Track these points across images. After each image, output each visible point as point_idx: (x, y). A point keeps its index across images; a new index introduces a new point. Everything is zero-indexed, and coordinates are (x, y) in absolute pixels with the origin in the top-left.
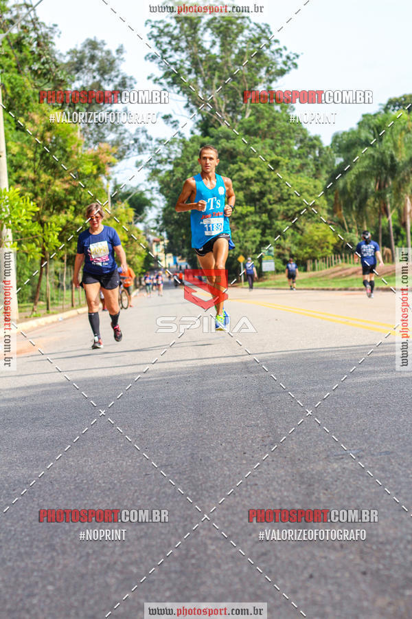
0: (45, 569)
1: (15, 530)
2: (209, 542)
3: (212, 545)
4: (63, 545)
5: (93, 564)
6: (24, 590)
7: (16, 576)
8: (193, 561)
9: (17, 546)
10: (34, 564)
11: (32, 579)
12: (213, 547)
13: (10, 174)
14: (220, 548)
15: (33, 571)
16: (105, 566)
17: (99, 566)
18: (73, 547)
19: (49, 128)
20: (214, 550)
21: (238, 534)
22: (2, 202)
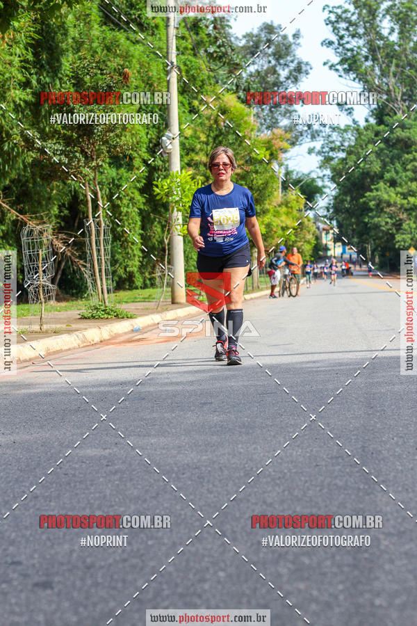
0: (216, 555)
1: (185, 514)
2: (382, 537)
3: (385, 540)
4: (234, 532)
5: (265, 553)
6: (195, 574)
7: (187, 561)
8: (366, 555)
9: (187, 530)
10: (205, 549)
11: (203, 564)
12: (386, 543)
13: (182, 156)
14: (394, 544)
15: (204, 556)
16: (276, 555)
17: (270, 556)
18: (244, 534)
19: (224, 112)
20: (387, 546)
21: (411, 531)
22: (174, 186)
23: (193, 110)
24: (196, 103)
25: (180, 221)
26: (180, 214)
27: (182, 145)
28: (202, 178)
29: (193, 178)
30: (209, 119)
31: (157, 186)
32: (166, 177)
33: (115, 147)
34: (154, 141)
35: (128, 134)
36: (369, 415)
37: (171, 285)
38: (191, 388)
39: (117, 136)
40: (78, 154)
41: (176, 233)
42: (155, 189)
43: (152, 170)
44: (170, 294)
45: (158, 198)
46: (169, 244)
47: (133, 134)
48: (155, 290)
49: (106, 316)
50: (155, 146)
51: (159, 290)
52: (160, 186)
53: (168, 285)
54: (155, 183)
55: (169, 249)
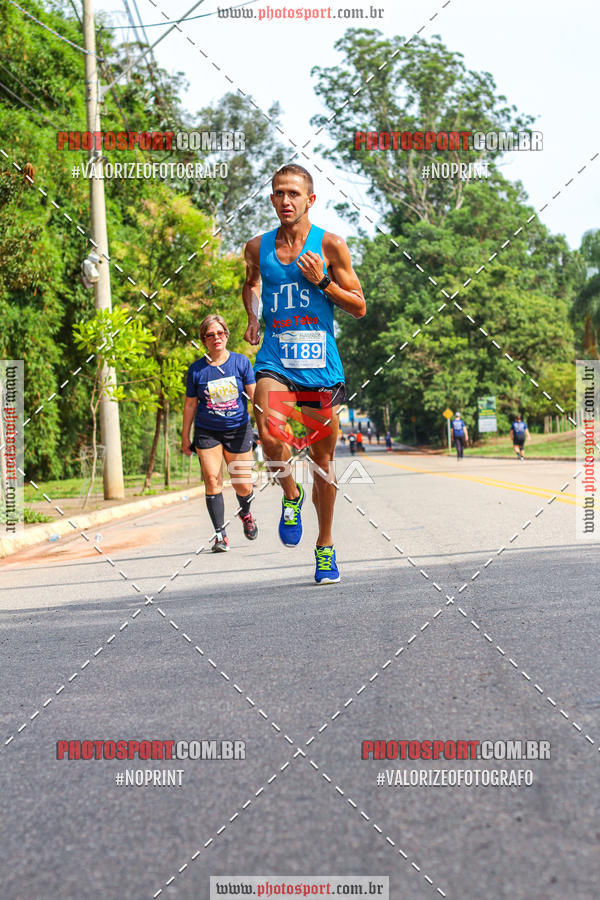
0: (164, 862)
1: (121, 805)
2: (403, 827)
3: (408, 831)
4: (191, 828)
5: (235, 857)
6: (133, 892)
7: (123, 872)
8: (381, 855)
9: (122, 828)
10: (148, 854)
11: (146, 876)
12: (409, 835)
13: (113, 288)
14: (421, 837)
15: (146, 866)
16: (251, 860)
17: (243, 860)
18: (205, 830)
19: (172, 222)
20: (410, 840)
21: (445, 817)
22: (102, 329)
23: (128, 221)
24: (132, 210)
25: (114, 380)
27: (114, 271)
28: (143, 317)
29: (129, 319)
30: (151, 232)
31: (78, 331)
32: (91, 318)
33: (16, 276)
34: (73, 266)
35: (35, 257)
36: (386, 651)
37: (103, 473)
39: (19, 260)
41: (107, 398)
42: (76, 335)
43: (71, 308)
44: (101, 485)
45: (80, 348)
46: (98, 415)
47: (42, 257)
48: (81, 481)
50: (75, 275)
51: (86, 481)
52: (82, 331)
53: (99, 472)
54: (75, 326)
55: (98, 422)
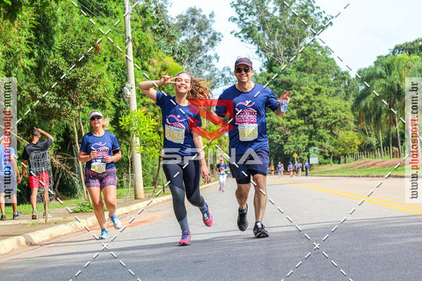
19: (164, 69)
22: (133, 119)
23: (144, 69)
24: (146, 64)
25: (139, 143)
26: (138, 138)
28: (152, 114)
29: (146, 114)
30: (155, 74)
31: (121, 120)
32: (128, 113)
33: (92, 95)
34: (119, 90)
35: (101, 86)
36: (267, 274)
37: (134, 186)
38: (148, 260)
39: (93, 88)
40: (66, 102)
41: (136, 152)
42: (120, 122)
43: (119, 109)
44: (133, 192)
45: (122, 128)
46: (131, 158)
47: (104, 86)
48: (124, 190)
49: (90, 210)
50: (120, 94)
51: (126, 189)
52: (123, 120)
53: (132, 186)
54: (120, 118)
55: (131, 162)
